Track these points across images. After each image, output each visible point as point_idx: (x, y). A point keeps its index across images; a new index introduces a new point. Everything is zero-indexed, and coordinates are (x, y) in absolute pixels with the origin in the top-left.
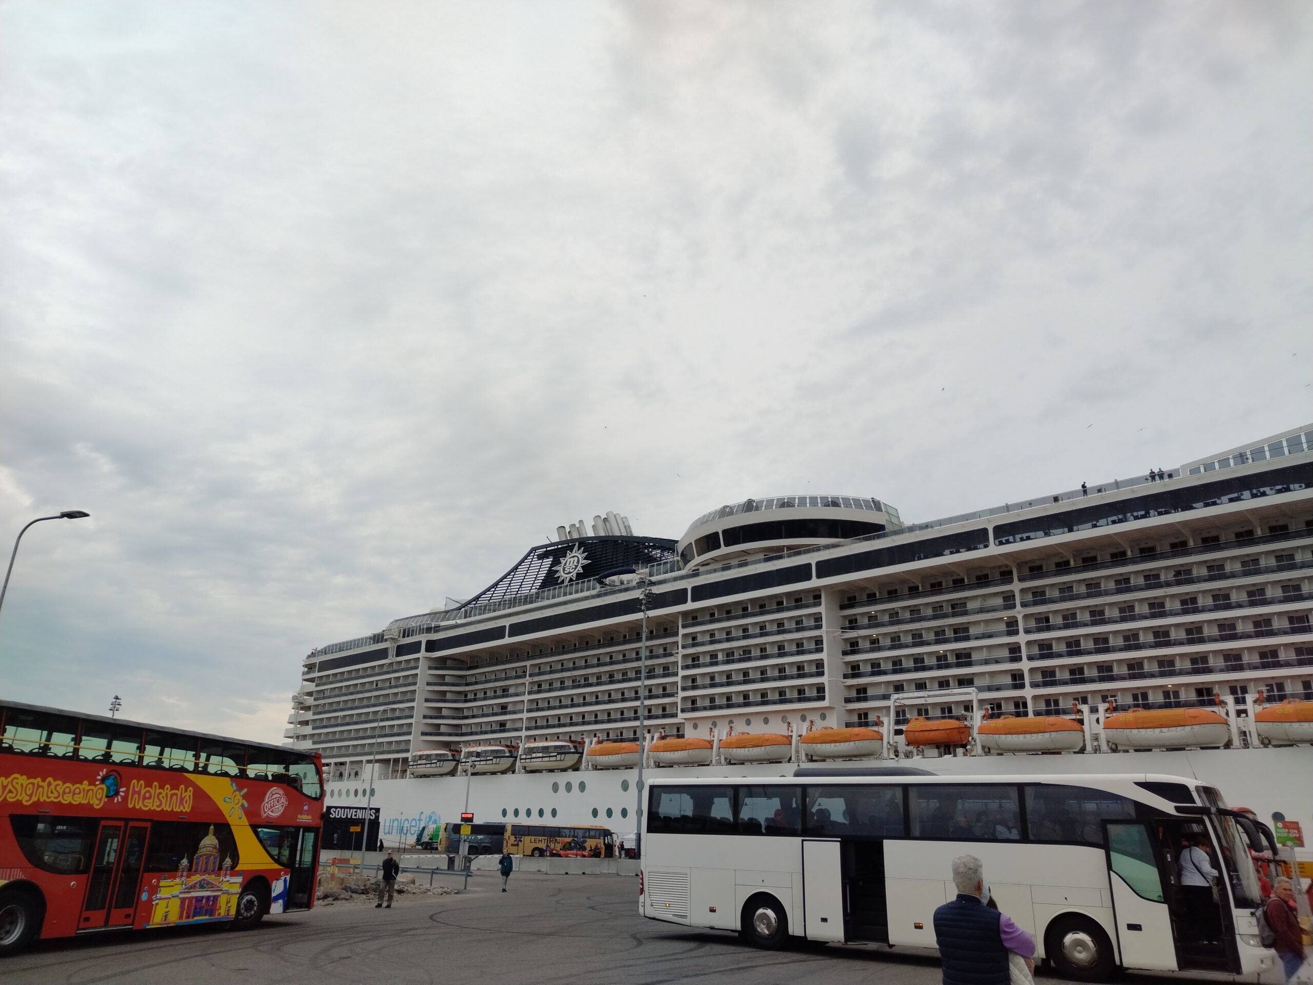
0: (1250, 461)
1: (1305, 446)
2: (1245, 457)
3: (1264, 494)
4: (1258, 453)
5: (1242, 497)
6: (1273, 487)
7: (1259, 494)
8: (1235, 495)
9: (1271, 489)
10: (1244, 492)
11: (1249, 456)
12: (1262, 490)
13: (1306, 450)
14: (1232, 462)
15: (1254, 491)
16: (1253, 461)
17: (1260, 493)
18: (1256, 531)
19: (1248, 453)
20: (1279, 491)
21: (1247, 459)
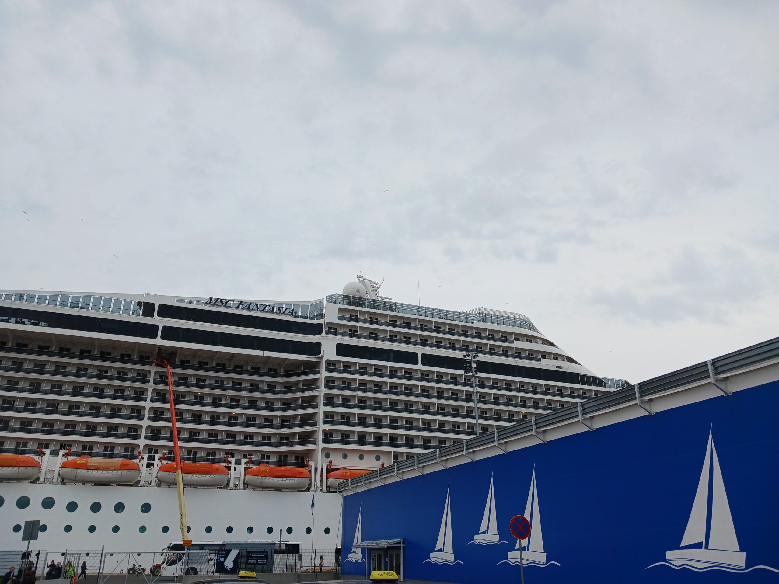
0: (24, 300)
1: (58, 303)
2: (22, 298)
3: (23, 323)
4: (31, 298)
5: (10, 321)
6: (30, 320)
7: (20, 322)
8: (6, 318)
9: (29, 321)
10: (12, 318)
11: (25, 298)
12: (23, 320)
13: (58, 305)
14: (13, 297)
15: (18, 319)
16: (26, 301)
17: (22, 321)
18: (9, 343)
19: (25, 296)
20: (32, 324)
21: (23, 299)
